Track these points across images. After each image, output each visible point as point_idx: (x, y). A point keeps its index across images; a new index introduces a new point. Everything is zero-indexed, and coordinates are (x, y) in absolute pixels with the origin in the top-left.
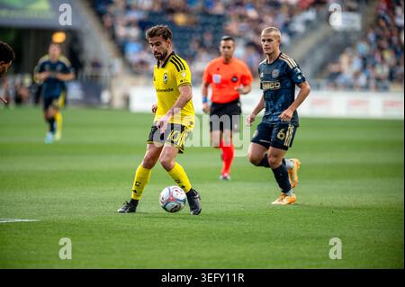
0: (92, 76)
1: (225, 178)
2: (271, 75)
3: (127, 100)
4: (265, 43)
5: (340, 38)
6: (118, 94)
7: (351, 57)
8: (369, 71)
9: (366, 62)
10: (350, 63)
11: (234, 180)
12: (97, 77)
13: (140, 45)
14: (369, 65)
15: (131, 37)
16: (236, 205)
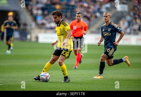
0: (23, 29)
1: (75, 68)
2: (107, 30)
3: (37, 38)
4: (105, 18)
5: (120, 14)
6: (33, 36)
7: (124, 21)
8: (131, 27)
9: (130, 24)
10: (123, 24)
11: (78, 69)
12: (25, 29)
13: (42, 17)
14: (131, 25)
15: (38, 14)
16: (79, 79)
